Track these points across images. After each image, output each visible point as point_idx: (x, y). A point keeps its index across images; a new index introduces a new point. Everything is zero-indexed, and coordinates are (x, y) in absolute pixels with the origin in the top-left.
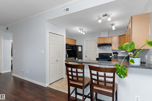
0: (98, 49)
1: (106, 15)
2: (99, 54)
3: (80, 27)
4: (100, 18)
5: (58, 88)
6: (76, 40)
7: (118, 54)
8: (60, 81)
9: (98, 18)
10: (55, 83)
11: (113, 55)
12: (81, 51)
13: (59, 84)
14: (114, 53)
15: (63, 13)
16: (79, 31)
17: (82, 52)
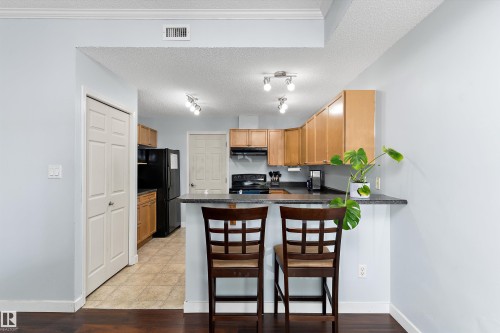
0: (228, 163)
1: (283, 74)
2: (233, 176)
3: (191, 93)
4: (267, 80)
5: (131, 303)
6: (155, 132)
7: (280, 175)
8: (122, 277)
9: (262, 78)
10: (107, 289)
11: (269, 179)
12: (176, 167)
13: (123, 289)
14: (271, 174)
15: (165, 38)
16: (188, 105)
17: (178, 171)
